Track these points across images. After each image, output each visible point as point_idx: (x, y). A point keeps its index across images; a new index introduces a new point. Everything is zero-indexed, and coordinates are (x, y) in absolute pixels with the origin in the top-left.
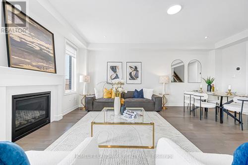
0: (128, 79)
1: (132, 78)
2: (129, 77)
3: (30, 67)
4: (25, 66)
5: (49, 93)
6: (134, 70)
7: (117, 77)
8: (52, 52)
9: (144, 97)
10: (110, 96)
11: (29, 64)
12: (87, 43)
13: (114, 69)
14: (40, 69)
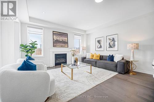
0: (108, 47)
1: (110, 47)
2: (108, 46)
3: (59, 46)
4: (57, 46)
5: (66, 54)
6: (112, 41)
7: (101, 47)
8: (67, 40)
9: (114, 60)
10: (92, 57)
11: (58, 45)
12: (85, 31)
13: (99, 42)
14: (62, 46)
